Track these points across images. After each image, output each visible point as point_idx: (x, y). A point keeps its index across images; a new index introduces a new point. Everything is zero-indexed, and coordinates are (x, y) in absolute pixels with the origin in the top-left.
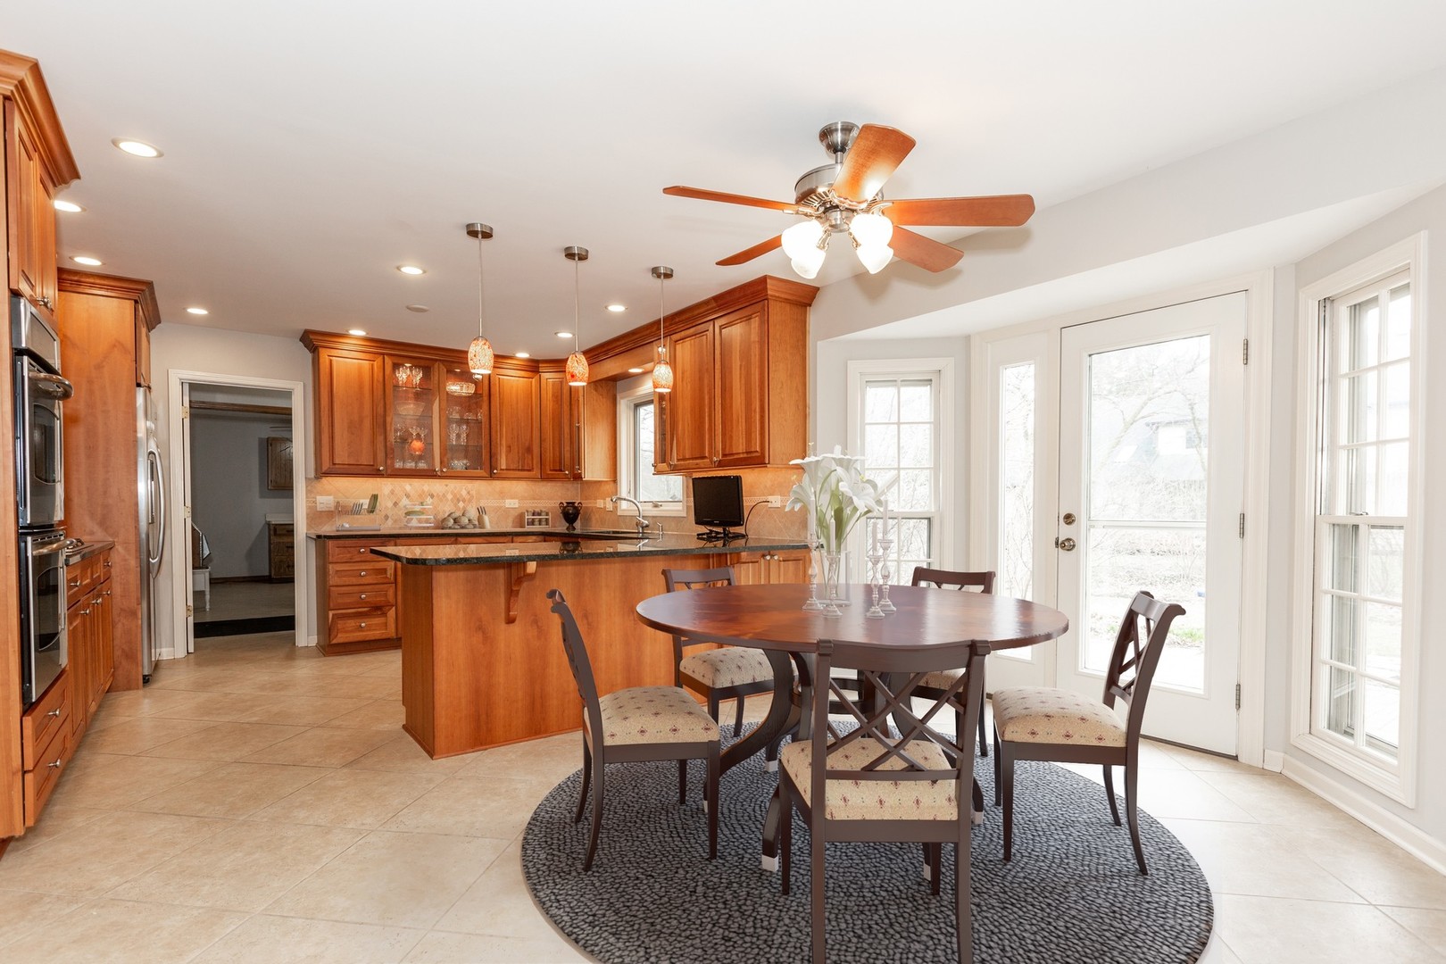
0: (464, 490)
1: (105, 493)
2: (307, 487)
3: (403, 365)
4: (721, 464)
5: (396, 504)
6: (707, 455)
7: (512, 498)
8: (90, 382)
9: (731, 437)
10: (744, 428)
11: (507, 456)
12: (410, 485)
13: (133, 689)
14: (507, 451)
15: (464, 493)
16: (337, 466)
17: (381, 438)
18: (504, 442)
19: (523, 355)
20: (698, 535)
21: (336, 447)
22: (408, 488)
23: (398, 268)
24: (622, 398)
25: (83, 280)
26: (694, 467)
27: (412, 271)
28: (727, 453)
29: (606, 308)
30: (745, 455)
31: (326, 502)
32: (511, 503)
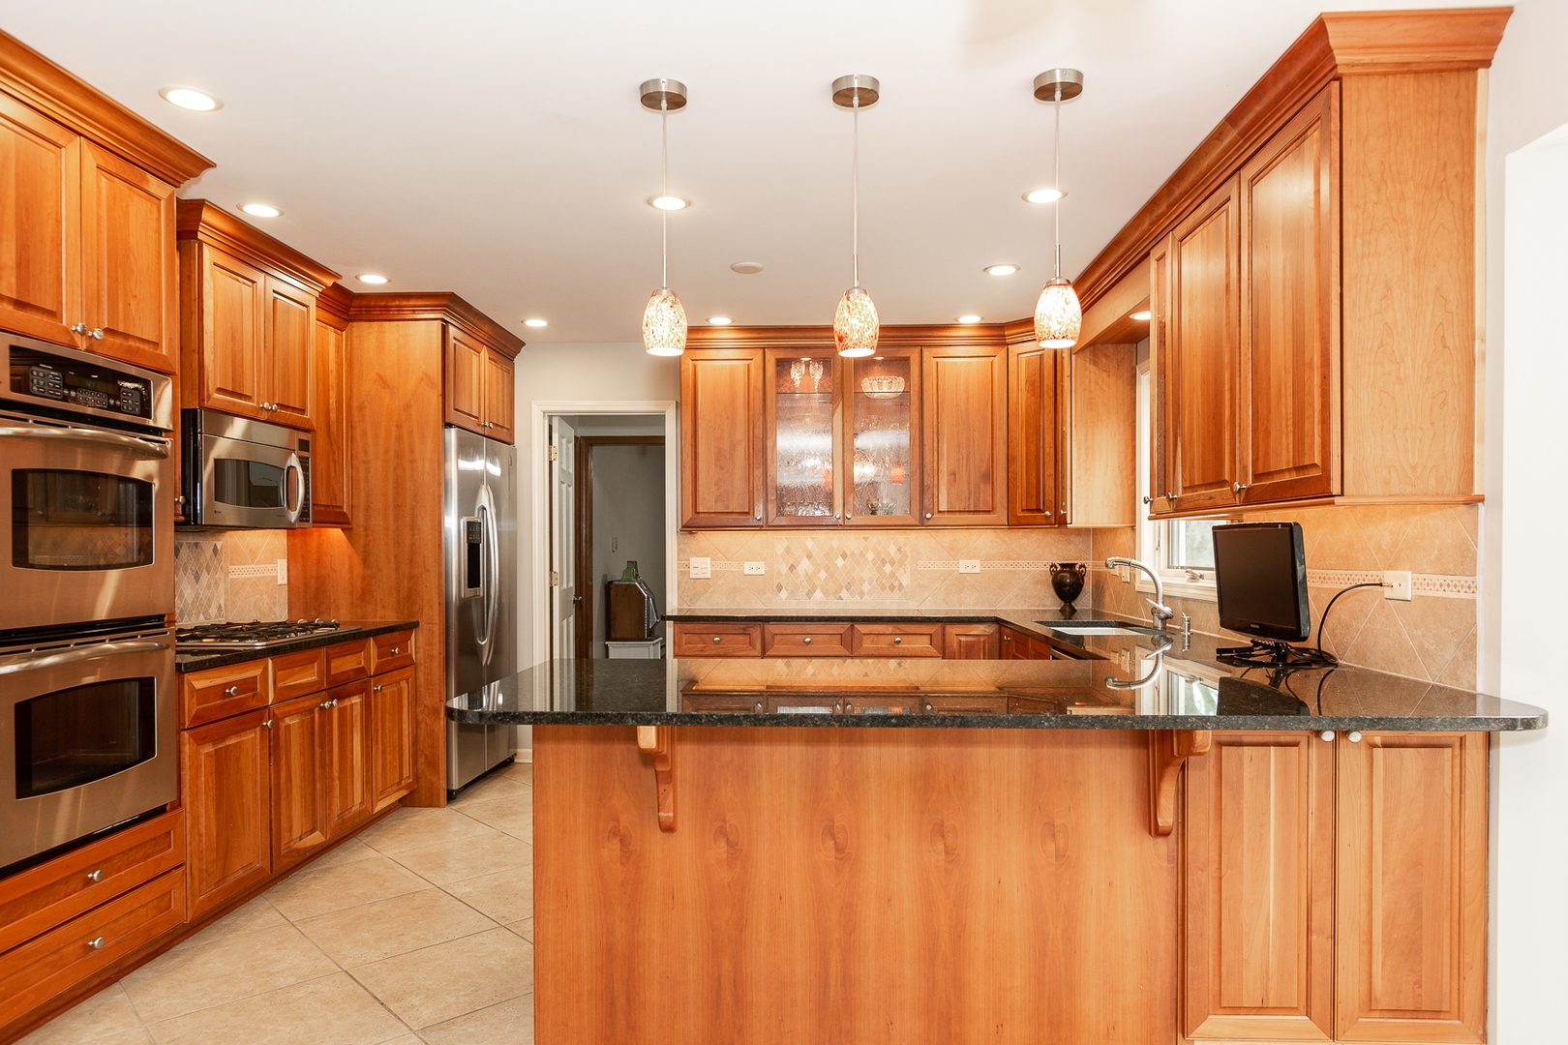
0: (892, 546)
1: (411, 561)
2: (678, 545)
3: (797, 360)
4: (1251, 497)
5: (792, 568)
6: (1227, 478)
7: (970, 558)
8: (399, 427)
9: (1267, 433)
10: (1290, 410)
11: (948, 490)
12: (813, 539)
13: (435, 807)
14: (948, 481)
15: (892, 550)
16: (701, 515)
17: (759, 472)
18: (944, 467)
19: (970, 319)
20: (1219, 651)
21: (700, 489)
22: (810, 543)
23: (649, 202)
24: (1142, 373)
25: (390, 304)
26: (1207, 503)
27: (669, 204)
28: (1261, 472)
29: (1024, 198)
30: (1294, 476)
31: (702, 567)
32: (969, 566)
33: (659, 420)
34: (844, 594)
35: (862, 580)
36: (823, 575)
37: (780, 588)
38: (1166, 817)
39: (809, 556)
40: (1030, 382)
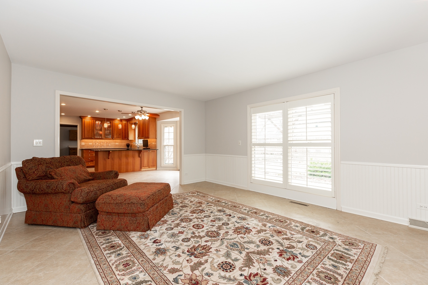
2: (80, 141)
3: (97, 121)
5: (95, 144)
6: (143, 137)
7: (118, 142)
11: (116, 136)
15: (108, 142)
16: (85, 137)
17: (93, 133)
18: (115, 133)
19: (118, 119)
21: (85, 134)
23: (95, 111)
27: (97, 112)
30: (147, 137)
31: (83, 144)
32: (117, 144)
33: (76, 126)
34: (102, 147)
35: (104, 145)
36: (99, 145)
37: (94, 146)
38: (140, 156)
39: (98, 142)
40: (125, 125)
